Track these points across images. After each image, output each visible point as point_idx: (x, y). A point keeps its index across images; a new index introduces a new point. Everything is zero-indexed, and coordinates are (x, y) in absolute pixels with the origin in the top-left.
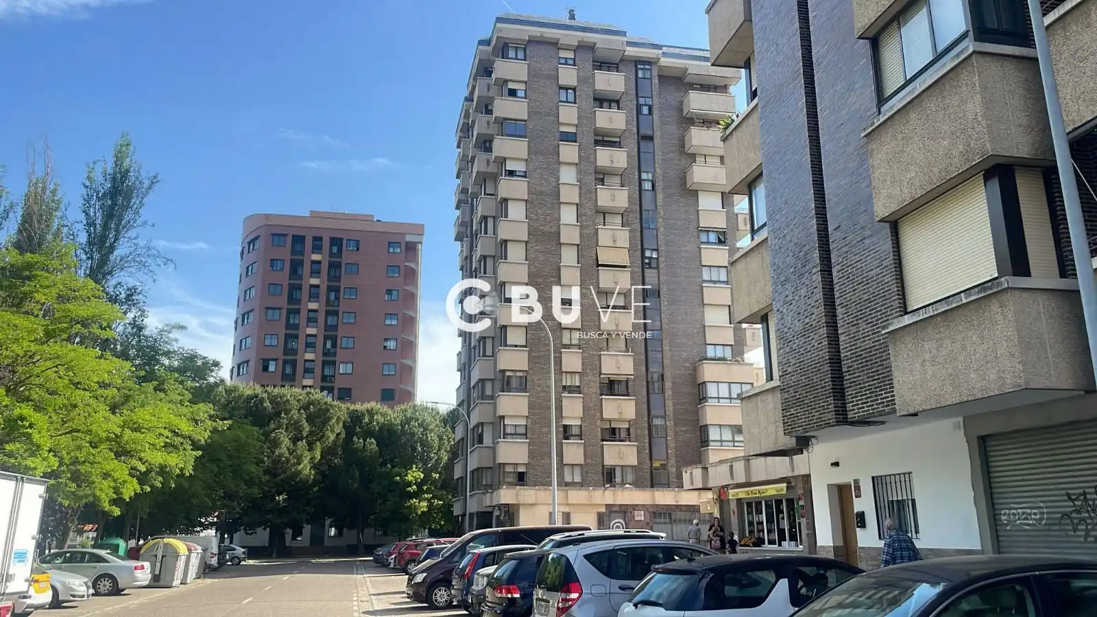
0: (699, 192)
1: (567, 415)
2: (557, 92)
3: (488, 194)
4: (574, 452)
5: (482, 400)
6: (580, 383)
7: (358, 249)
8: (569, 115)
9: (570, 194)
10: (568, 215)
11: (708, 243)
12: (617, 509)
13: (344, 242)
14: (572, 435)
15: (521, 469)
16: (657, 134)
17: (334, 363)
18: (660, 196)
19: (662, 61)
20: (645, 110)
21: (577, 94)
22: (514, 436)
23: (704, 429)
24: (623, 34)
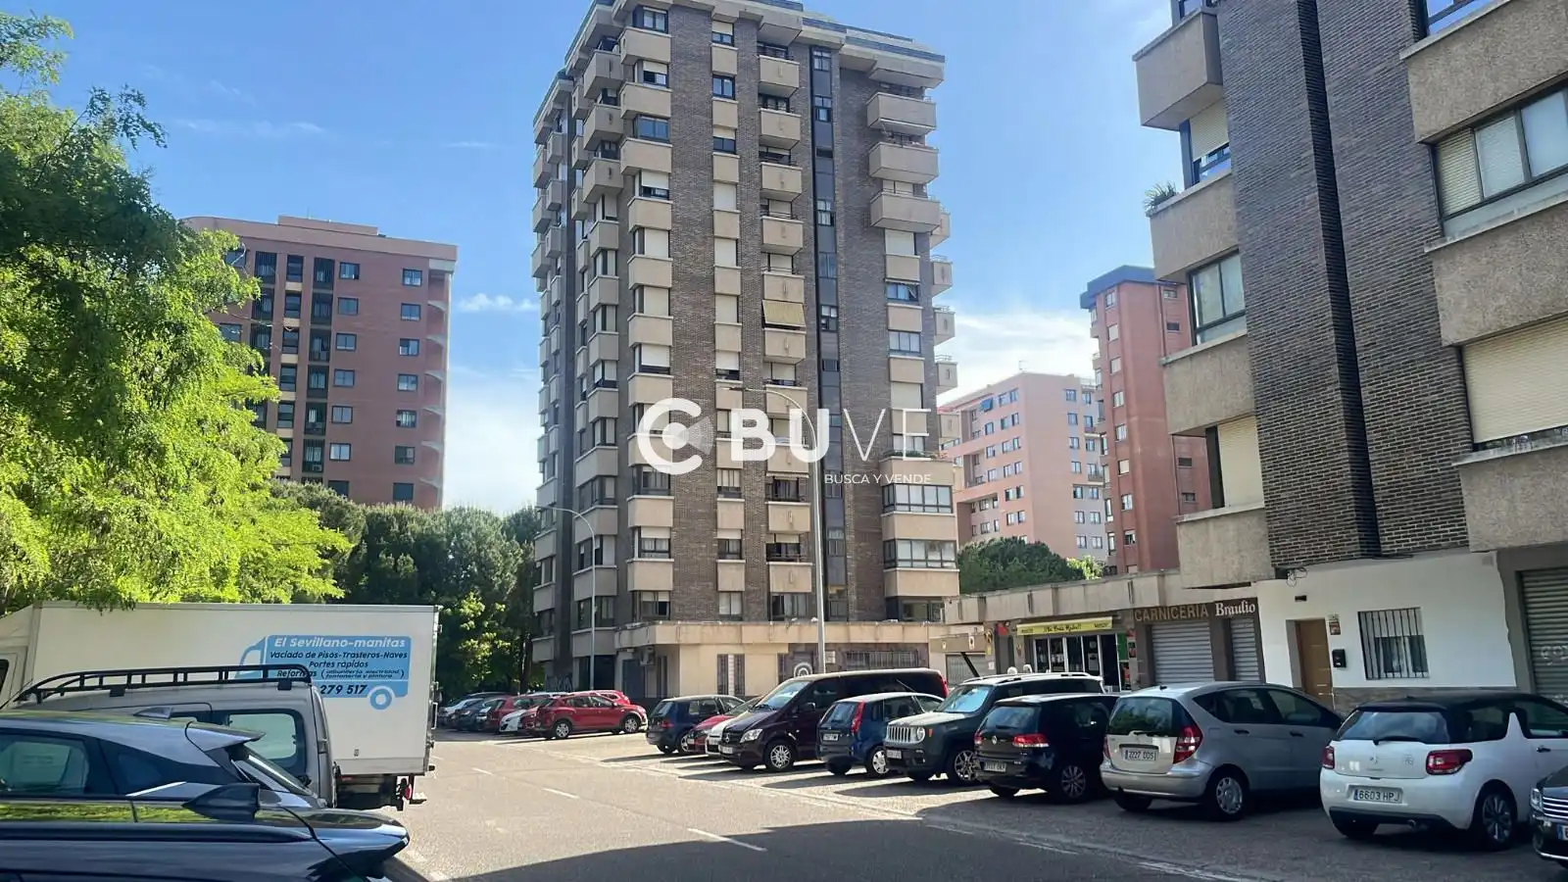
0: (886, 231)
1: (725, 527)
2: (710, 81)
3: (608, 218)
4: (732, 576)
5: (601, 504)
6: (740, 482)
7: (357, 277)
8: (726, 115)
9: (727, 225)
10: (725, 255)
11: (897, 300)
12: (802, 649)
13: (337, 265)
14: (729, 553)
15: (663, 598)
16: (838, 149)
17: (321, 444)
18: (841, 235)
19: (846, 49)
20: (823, 115)
21: (736, 85)
22: (654, 554)
23: (890, 546)
24: (800, 7)
